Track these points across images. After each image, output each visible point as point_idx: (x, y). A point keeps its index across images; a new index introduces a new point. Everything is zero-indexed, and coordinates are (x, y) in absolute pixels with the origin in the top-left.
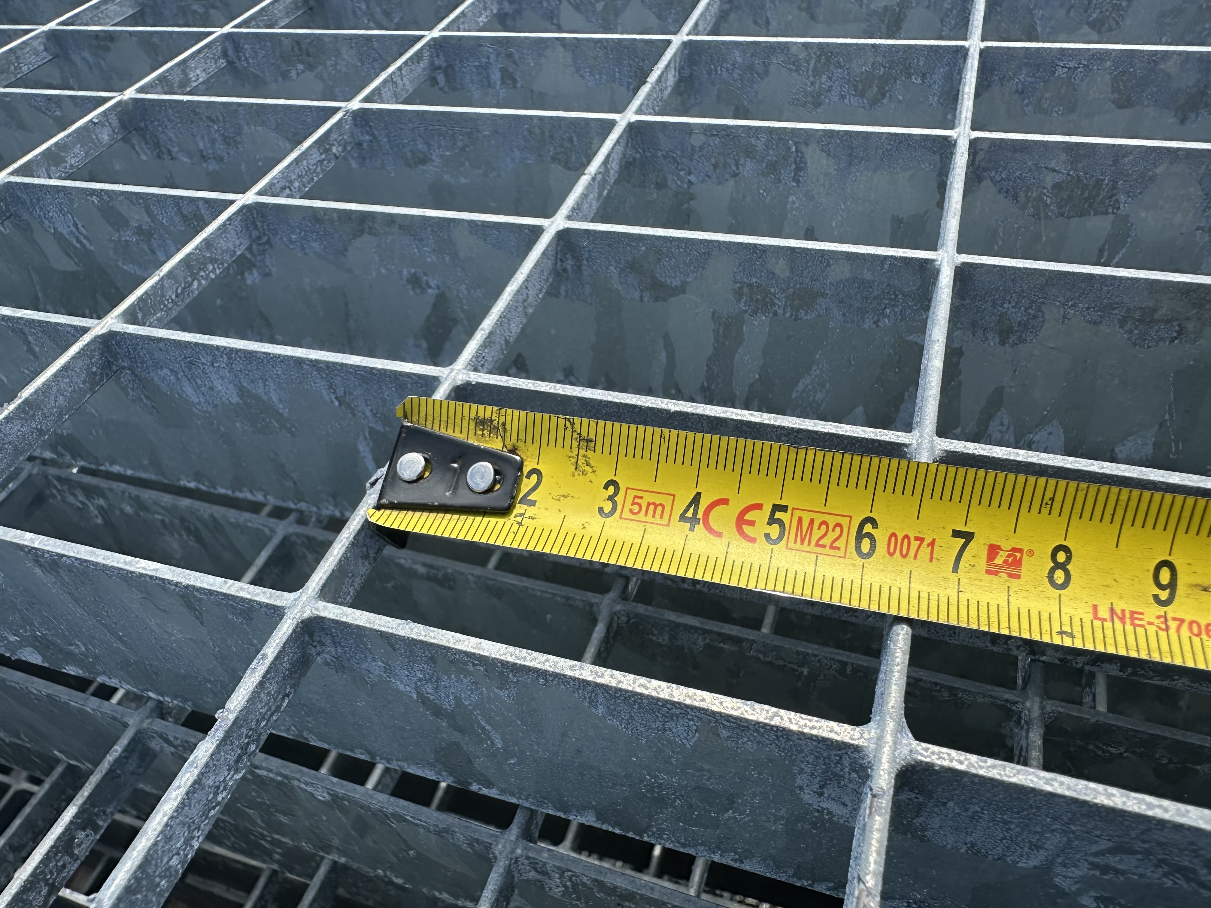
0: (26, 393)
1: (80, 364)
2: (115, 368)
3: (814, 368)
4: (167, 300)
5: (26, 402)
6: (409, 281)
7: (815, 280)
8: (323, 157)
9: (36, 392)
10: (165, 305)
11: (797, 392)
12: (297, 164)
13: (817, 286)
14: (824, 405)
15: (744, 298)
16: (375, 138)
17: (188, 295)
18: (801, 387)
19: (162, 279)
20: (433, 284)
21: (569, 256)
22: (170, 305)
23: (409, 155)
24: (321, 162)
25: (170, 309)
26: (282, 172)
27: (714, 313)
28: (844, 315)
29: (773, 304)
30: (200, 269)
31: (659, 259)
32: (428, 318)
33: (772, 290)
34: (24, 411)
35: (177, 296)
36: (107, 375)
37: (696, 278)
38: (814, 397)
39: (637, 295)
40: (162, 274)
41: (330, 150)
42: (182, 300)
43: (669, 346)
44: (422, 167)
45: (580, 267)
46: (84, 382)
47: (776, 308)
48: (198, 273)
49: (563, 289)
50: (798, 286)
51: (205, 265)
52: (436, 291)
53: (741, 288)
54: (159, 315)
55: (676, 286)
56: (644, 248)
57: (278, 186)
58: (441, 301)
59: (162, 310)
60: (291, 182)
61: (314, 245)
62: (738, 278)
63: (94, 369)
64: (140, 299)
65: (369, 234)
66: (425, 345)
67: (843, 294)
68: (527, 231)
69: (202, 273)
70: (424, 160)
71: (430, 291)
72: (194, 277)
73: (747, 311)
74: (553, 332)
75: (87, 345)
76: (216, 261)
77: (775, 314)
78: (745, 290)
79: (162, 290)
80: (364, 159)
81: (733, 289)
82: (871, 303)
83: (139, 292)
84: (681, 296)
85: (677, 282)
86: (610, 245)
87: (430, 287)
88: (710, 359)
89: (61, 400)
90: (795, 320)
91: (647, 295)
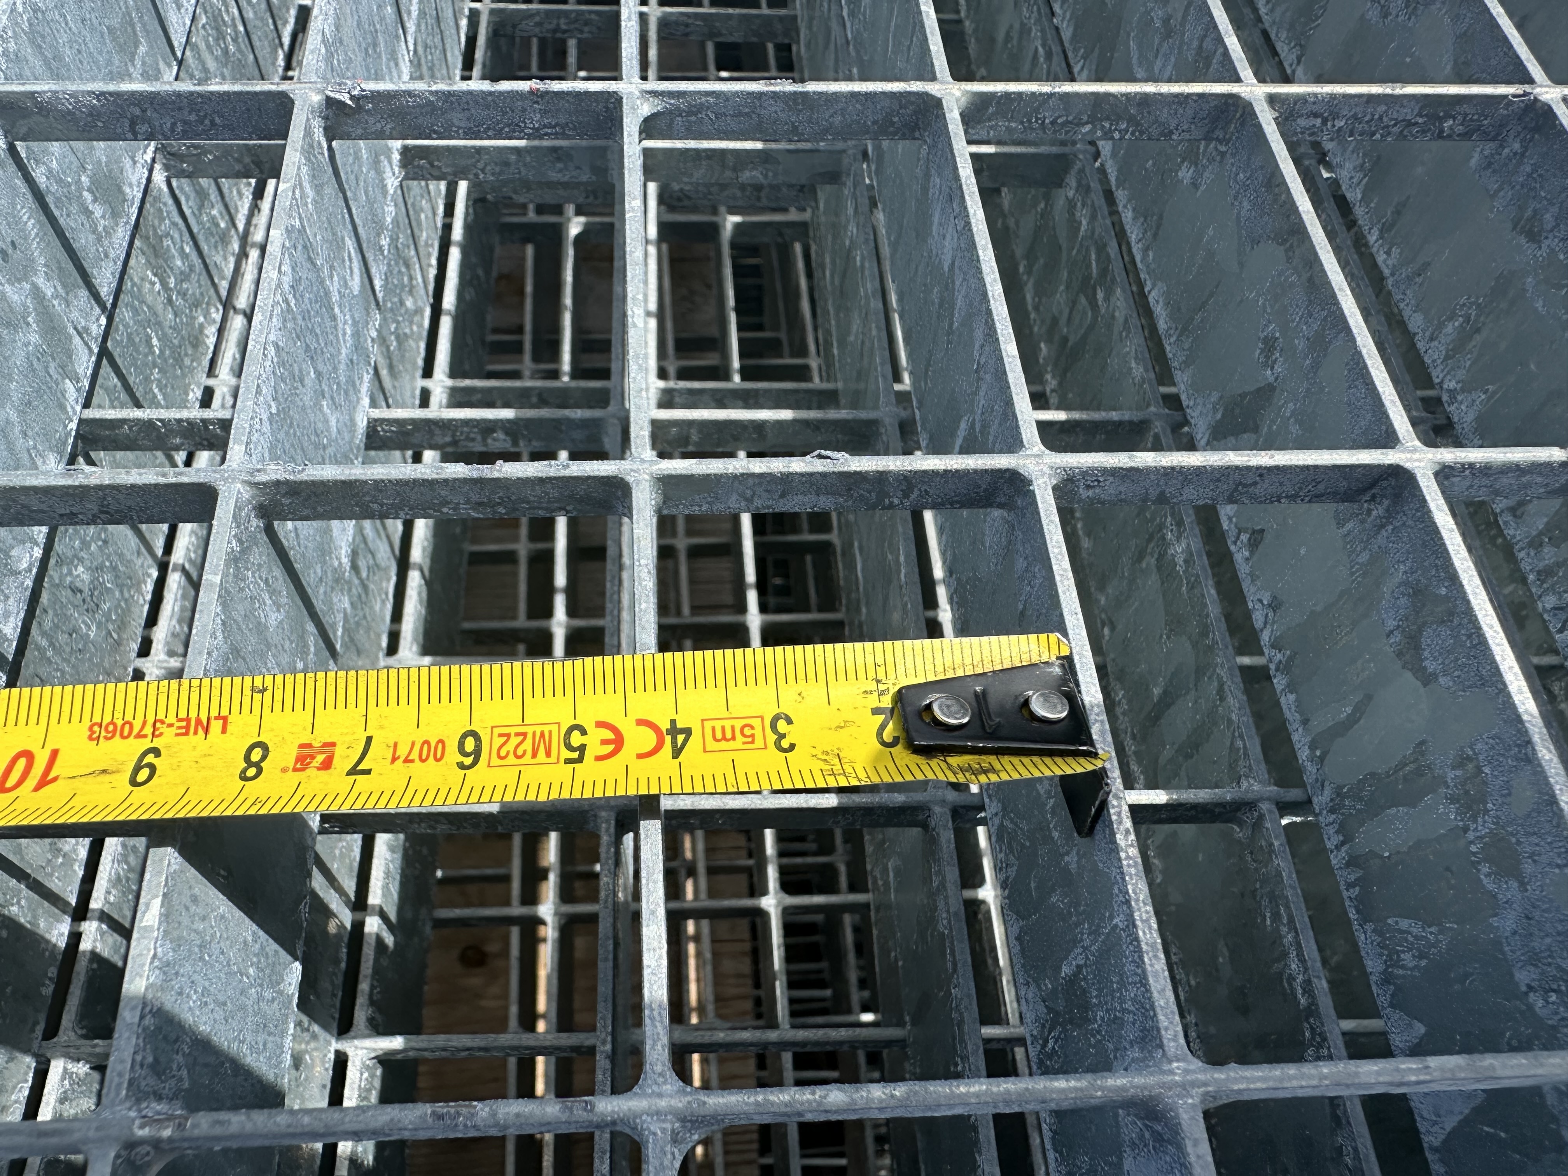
0: (812, 87)
1: (886, 103)
2: (917, 134)
3: (1432, 929)
4: (1037, 119)
5: (805, 94)
6: (1266, 340)
7: (1535, 861)
8: (1420, 121)
9: (820, 93)
10: (1029, 121)
11: (1397, 923)
12: (1368, 102)
13: (1528, 868)
14: (1401, 972)
15: (1459, 773)
16: (1523, 155)
17: (1067, 132)
18: (1404, 924)
19: (1051, 95)
20: (1278, 369)
21: (1386, 502)
22: (1037, 126)
23: (1529, 213)
24: (1410, 124)
25: (1032, 129)
26: (1333, 96)
27: (1423, 743)
28: (1515, 933)
29: (1474, 819)
30: (1108, 118)
31: (1443, 622)
32: (1243, 396)
33: (1490, 806)
34: (795, 101)
35: (1053, 123)
36: (904, 134)
37: (1449, 688)
38: (1403, 952)
39: (1391, 624)
40: (1057, 90)
41: (1442, 120)
42: (1055, 132)
43: (1359, 711)
44: (1523, 240)
45: (1383, 526)
46: (875, 123)
47: (1473, 827)
48: (1101, 120)
49: (1349, 526)
50: (1514, 840)
51: (1119, 118)
52: (1271, 379)
53: (1469, 759)
54: (1013, 125)
55: (1425, 668)
56: (1443, 591)
57: (1310, 108)
58: (1267, 392)
59: (1022, 123)
60: (1335, 116)
61: (1246, 204)
62: (1479, 746)
63: (896, 119)
64: (1007, 95)
65: (1286, 251)
66: (1219, 416)
67: (1537, 914)
68: (1384, 427)
69: (1107, 125)
70: (1534, 237)
71: (1269, 372)
72: (1092, 120)
73: (1448, 787)
74: (1303, 551)
75: (910, 93)
76: (1138, 124)
77: (1466, 830)
78: (1470, 766)
79: (1040, 105)
80: (1490, 164)
81: (1462, 748)
82: (1550, 964)
83: (1013, 87)
84: (1419, 683)
85: (1431, 666)
86: (1424, 545)
87: (1272, 368)
88: (1373, 775)
89: (838, 119)
90: (1473, 862)
91: (1397, 637)
